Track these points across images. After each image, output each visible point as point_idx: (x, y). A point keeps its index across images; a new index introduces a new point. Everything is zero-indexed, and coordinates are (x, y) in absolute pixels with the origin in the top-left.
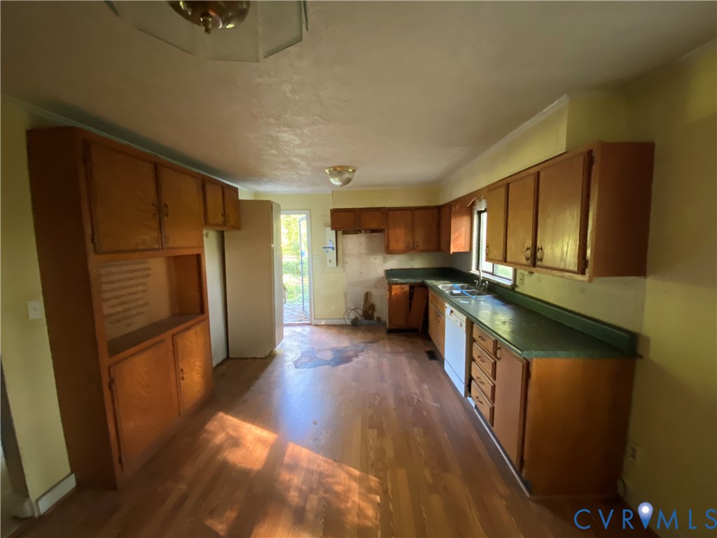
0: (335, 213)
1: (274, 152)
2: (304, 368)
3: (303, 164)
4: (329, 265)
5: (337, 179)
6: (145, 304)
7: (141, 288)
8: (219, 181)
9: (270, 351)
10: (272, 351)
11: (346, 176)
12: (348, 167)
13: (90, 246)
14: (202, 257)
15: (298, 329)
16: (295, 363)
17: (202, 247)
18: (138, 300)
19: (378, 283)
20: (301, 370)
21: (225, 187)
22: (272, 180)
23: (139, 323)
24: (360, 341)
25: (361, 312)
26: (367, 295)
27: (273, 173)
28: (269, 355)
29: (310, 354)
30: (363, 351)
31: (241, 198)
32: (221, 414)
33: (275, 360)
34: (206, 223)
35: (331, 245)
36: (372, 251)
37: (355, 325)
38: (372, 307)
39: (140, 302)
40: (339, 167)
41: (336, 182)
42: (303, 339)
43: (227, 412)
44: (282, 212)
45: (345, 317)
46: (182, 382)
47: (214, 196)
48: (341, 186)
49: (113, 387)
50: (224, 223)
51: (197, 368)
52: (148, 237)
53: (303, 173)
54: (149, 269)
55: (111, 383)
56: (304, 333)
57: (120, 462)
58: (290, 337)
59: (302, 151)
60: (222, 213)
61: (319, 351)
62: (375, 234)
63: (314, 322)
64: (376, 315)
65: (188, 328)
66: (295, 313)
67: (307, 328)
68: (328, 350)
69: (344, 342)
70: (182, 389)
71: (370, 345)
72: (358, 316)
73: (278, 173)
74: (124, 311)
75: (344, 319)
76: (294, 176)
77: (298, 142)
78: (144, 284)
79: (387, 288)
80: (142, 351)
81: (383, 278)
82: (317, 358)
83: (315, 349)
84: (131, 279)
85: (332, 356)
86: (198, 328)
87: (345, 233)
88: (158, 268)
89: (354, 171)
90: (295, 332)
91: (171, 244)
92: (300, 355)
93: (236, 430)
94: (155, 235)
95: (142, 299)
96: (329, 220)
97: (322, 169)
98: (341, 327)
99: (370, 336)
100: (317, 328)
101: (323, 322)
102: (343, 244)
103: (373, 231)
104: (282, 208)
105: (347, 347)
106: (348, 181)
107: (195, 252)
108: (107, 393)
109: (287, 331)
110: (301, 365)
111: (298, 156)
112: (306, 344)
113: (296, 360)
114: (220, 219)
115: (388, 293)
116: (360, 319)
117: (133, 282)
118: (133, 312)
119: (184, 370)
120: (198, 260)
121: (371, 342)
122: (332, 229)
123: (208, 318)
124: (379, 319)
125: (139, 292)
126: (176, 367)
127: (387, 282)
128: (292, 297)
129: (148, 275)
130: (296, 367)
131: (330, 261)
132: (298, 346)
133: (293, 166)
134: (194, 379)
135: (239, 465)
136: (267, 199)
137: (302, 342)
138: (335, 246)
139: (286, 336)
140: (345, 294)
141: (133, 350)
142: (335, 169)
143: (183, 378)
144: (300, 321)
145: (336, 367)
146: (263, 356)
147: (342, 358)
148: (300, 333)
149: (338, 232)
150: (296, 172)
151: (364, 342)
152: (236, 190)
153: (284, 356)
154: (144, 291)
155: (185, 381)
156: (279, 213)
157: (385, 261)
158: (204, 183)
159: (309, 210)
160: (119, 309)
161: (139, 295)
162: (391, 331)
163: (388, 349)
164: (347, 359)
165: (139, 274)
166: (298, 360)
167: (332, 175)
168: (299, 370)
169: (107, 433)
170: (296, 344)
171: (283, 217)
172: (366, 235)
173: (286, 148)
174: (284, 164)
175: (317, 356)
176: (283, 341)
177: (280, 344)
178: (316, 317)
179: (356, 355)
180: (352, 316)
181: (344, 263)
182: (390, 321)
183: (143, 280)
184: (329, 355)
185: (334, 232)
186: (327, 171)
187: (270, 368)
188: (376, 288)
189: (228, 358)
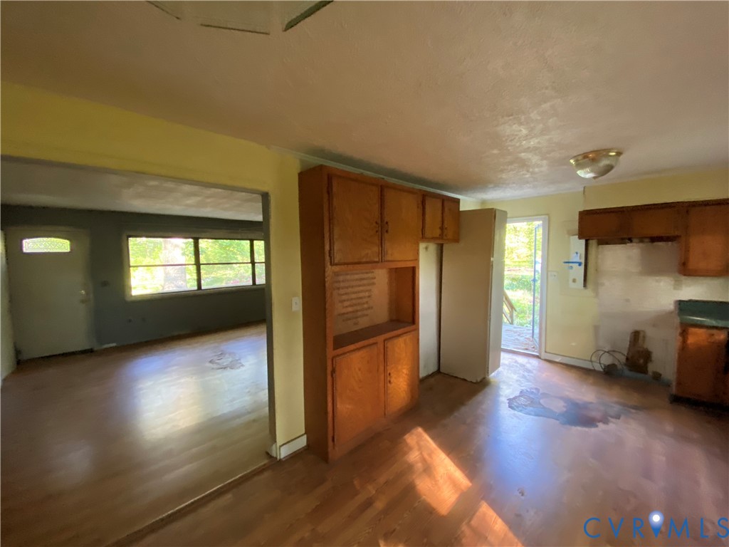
0: (586, 216)
1: (495, 151)
2: (521, 411)
3: (535, 159)
4: (572, 285)
5: (588, 170)
6: (369, 308)
7: (367, 294)
8: (439, 195)
9: (482, 377)
10: (484, 378)
11: (604, 162)
12: (610, 150)
13: (327, 258)
14: (417, 270)
15: (522, 360)
16: (510, 400)
17: (417, 260)
18: (364, 304)
19: (660, 320)
20: (516, 412)
21: (445, 200)
22: (497, 184)
23: (364, 323)
24: (615, 399)
25: (623, 359)
26: (636, 335)
27: (499, 176)
28: (481, 381)
29: (531, 396)
30: (618, 417)
31: (462, 209)
32: (420, 430)
33: (487, 390)
34: (424, 238)
35: (577, 259)
36: (652, 270)
37: (609, 375)
38: (647, 356)
39: (366, 306)
40: (592, 152)
41: (586, 174)
42: (526, 374)
43: (426, 430)
44: (508, 220)
45: (593, 359)
46: (389, 385)
47: (433, 209)
48: (594, 178)
49: (334, 375)
50: (441, 236)
51: (404, 375)
52: (372, 251)
53: (536, 170)
54: (375, 278)
55: (333, 371)
56: (528, 366)
57: (333, 440)
58: (510, 366)
59: (533, 142)
60: (440, 226)
61: (545, 395)
62: (661, 244)
63: (544, 355)
64: (651, 368)
65: (398, 336)
66: (521, 338)
67: (535, 362)
68: (561, 398)
69: (587, 394)
70: (389, 392)
71: (633, 411)
72: (616, 363)
73: (504, 176)
74: (353, 312)
75: (591, 361)
76: (527, 176)
77: (524, 132)
78: (370, 291)
79: (679, 331)
80: (359, 349)
81: (671, 313)
82: (540, 403)
83: (541, 391)
84: (360, 286)
85: (565, 409)
86: (407, 338)
87: (602, 242)
88: (381, 277)
89: (619, 154)
90: (516, 362)
91: (389, 258)
92: (517, 393)
93: (430, 455)
94: (376, 249)
95: (367, 302)
96: (576, 226)
97: (564, 161)
98: (585, 372)
99: (635, 398)
100: (547, 365)
101: (558, 359)
102: (597, 257)
103: (654, 239)
104: (509, 216)
105: (591, 403)
106: (609, 168)
107: (410, 264)
108: (329, 378)
109: (505, 358)
110: (517, 407)
111: (528, 150)
112: (528, 381)
113: (511, 397)
114: (438, 232)
115: (680, 338)
116: (619, 367)
117: (361, 288)
118: (359, 313)
119: (392, 375)
120: (413, 272)
121: (636, 408)
122: (580, 238)
123: (417, 329)
124: (657, 377)
125: (365, 297)
126: (385, 370)
127: (677, 320)
128: (522, 317)
129: (374, 284)
130: (510, 407)
131: (574, 281)
132: (517, 381)
133: (524, 164)
134: (400, 385)
135: (424, 497)
136: (491, 207)
137: (524, 377)
138: (583, 261)
139: (505, 365)
140: (596, 329)
141: (352, 347)
142: (585, 156)
143: (390, 382)
144: (527, 349)
145: (568, 426)
146: (474, 381)
147: (581, 417)
148: (523, 366)
149: (591, 242)
150: (528, 171)
151: (624, 405)
152: (457, 201)
153: (498, 388)
154: (369, 297)
155: (393, 385)
156: (504, 221)
157: (677, 286)
158: (424, 197)
159: (547, 214)
160: (350, 309)
161: (365, 300)
162: (677, 400)
163: (669, 428)
164: (589, 422)
165: (365, 282)
166: (515, 398)
167: (580, 165)
168: (512, 411)
169: (326, 413)
170: (515, 377)
171: (509, 226)
172: (641, 245)
173: (510, 143)
174: (511, 163)
175: (541, 401)
176: (500, 369)
177: (496, 372)
178: (547, 351)
179: (605, 420)
180: (607, 360)
181: (597, 285)
182: (679, 383)
183: (368, 288)
184: (559, 406)
185: (583, 242)
186: (572, 161)
187: (479, 397)
188: (654, 326)
189: (438, 371)
